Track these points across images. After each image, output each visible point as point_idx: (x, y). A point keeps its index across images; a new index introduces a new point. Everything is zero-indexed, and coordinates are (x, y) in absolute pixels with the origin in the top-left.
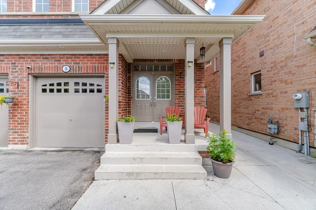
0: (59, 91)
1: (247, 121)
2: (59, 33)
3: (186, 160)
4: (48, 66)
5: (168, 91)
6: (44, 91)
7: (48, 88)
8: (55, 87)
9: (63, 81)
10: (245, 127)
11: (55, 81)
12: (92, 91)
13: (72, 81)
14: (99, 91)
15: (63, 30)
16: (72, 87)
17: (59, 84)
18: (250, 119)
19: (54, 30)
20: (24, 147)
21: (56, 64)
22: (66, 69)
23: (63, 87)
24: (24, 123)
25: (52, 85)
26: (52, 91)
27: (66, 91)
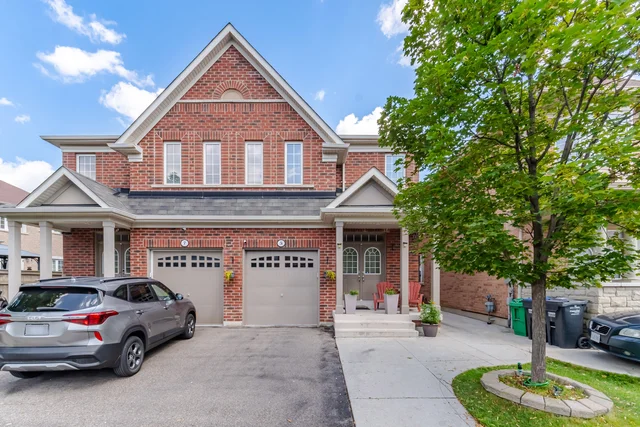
0: (269, 265)
1: (470, 302)
2: (277, 208)
3: (403, 326)
4: (263, 240)
5: (378, 265)
6: (254, 265)
7: (258, 262)
8: (265, 262)
9: (273, 255)
10: (469, 308)
11: (265, 255)
12: (303, 265)
13: (282, 256)
14: (311, 265)
15: (280, 205)
16: (282, 262)
17: (269, 258)
18: (473, 298)
19: (270, 205)
20: (239, 323)
21: (271, 238)
22: (281, 243)
23: (273, 262)
24: (238, 298)
25: (262, 259)
26: (261, 265)
27: (277, 265)
